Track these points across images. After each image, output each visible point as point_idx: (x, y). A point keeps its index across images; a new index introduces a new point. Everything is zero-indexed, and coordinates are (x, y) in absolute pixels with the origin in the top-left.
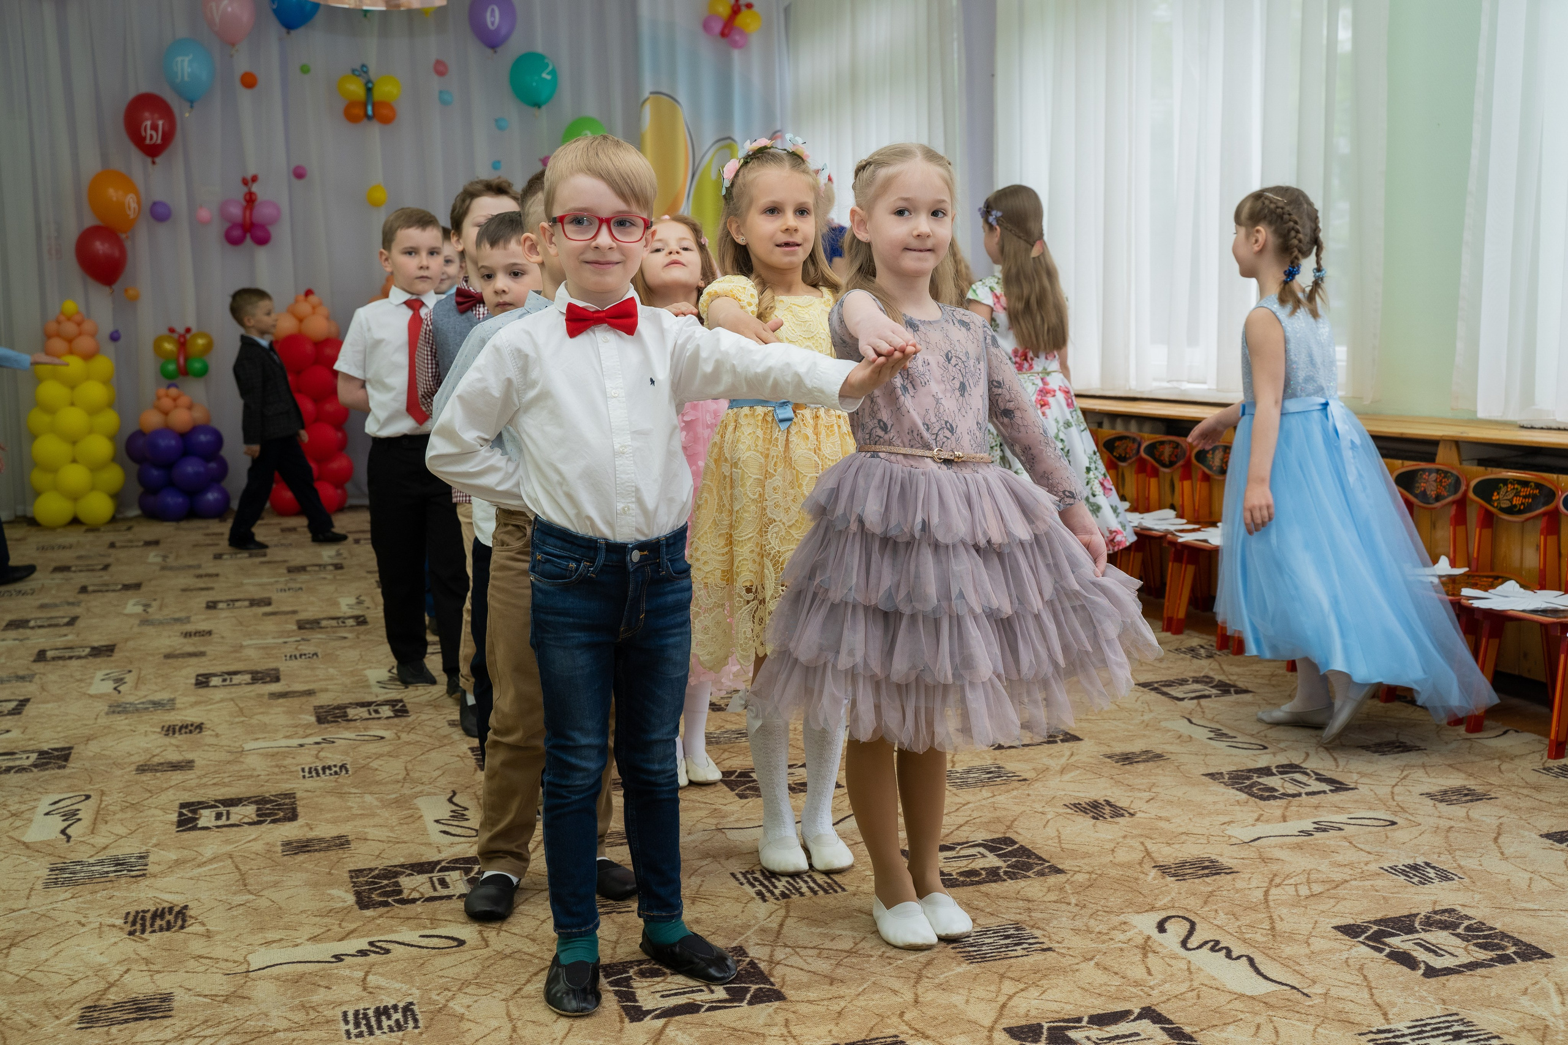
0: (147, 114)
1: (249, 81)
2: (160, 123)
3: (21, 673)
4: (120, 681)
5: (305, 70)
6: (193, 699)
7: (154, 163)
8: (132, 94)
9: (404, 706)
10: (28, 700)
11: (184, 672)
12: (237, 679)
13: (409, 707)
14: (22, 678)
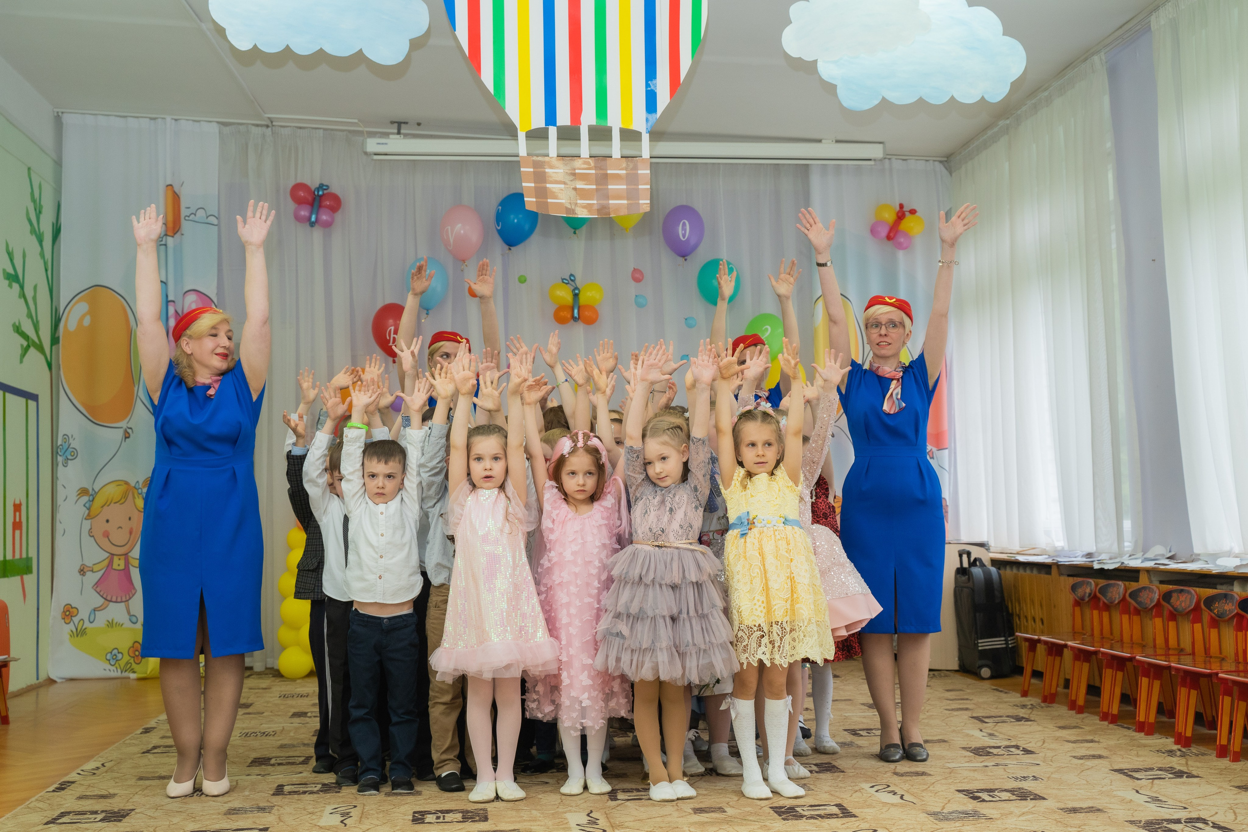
3: (262, 805)
4: (346, 815)
5: (523, 280)
11: (403, 809)
14: (262, 809)
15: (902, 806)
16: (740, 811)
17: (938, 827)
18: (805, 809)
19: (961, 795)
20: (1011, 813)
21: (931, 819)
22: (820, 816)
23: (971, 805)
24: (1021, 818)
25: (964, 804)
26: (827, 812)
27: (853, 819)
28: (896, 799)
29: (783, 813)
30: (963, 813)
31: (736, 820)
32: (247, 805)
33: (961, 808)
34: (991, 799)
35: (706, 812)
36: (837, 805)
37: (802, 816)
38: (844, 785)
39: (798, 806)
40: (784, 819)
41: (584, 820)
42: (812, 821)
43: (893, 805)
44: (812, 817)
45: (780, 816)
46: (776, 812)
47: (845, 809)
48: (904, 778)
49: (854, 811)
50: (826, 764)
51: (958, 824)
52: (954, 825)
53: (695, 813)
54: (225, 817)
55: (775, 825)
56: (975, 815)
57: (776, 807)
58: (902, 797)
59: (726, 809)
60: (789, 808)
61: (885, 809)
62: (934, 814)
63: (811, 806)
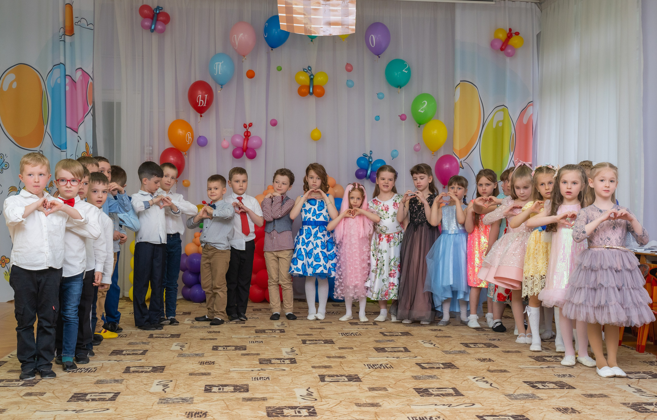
0: (200, 92)
1: (251, 75)
2: (206, 96)
3: (116, 378)
4: (166, 386)
5: (279, 69)
6: (203, 398)
7: (201, 116)
8: (193, 82)
9: (314, 410)
10: (119, 393)
11: (199, 383)
12: (226, 389)
13: (317, 411)
14: (116, 381)
15: (491, 390)
16: (396, 390)
17: (510, 403)
18: (434, 390)
19: (526, 385)
20: (554, 396)
21: (507, 398)
22: (442, 394)
23: (531, 391)
24: (560, 399)
25: (527, 390)
26: (447, 392)
27: (462, 397)
28: (488, 386)
29: (421, 392)
30: (526, 395)
31: (393, 395)
32: (108, 378)
33: (525, 392)
34: (543, 387)
35: (377, 390)
36: (452, 388)
37: (432, 394)
38: (458, 377)
39: (430, 388)
40: (421, 396)
41: (305, 392)
42: (438, 397)
43: (485, 389)
44: (438, 395)
45: (419, 394)
46: (417, 391)
47: (458, 391)
48: (494, 373)
49: (463, 392)
50: (448, 363)
51: (522, 402)
52: (519, 402)
53: (370, 391)
54: (95, 385)
55: (416, 399)
56: (532, 397)
57: (417, 389)
58: (491, 385)
59: (388, 389)
60: (424, 390)
61: (481, 391)
62: (509, 395)
63: (437, 388)
